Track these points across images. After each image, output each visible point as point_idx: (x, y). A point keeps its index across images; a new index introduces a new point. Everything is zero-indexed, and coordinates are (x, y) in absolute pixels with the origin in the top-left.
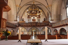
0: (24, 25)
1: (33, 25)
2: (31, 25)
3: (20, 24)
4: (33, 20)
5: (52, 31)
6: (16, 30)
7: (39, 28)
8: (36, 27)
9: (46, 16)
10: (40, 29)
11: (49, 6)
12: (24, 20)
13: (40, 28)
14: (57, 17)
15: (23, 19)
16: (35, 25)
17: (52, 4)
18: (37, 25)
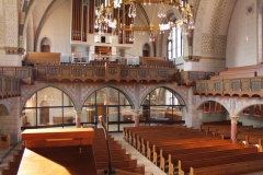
0: (59, 77)
1: (108, 77)
2: (95, 78)
3: (42, 70)
5: (190, 107)
7: (130, 91)
8: (121, 87)
10: (138, 95)
12: (49, 47)
14: (213, 46)
15: (45, 39)
16: (117, 77)
18: (128, 78)
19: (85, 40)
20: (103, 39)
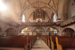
1: (38, 24)
4: (38, 21)
5: (60, 31)
6: (19, 30)
7: (44, 28)
8: (42, 27)
9: (50, 18)
11: (54, 5)
13: (46, 28)
14: (64, 16)
16: (40, 24)
17: (59, 2)
18: (43, 25)
19: (36, 20)
20: (39, 20)
